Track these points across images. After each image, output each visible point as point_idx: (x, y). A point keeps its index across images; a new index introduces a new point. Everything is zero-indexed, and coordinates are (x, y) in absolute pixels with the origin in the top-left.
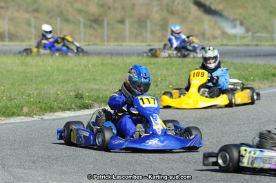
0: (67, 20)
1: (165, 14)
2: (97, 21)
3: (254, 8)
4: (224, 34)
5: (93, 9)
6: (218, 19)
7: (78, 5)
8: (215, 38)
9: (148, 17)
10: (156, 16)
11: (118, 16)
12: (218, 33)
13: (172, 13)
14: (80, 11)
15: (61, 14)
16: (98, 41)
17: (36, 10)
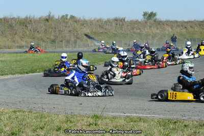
0: (44, 41)
1: (76, 39)
2: (53, 41)
3: (104, 36)
4: (95, 45)
5: (52, 37)
6: (93, 40)
7: (47, 36)
8: (92, 46)
9: (70, 40)
10: (73, 39)
11: (60, 40)
12: (93, 45)
13: (78, 38)
14: (48, 38)
15: (42, 39)
16: (54, 48)
17: (34, 38)
